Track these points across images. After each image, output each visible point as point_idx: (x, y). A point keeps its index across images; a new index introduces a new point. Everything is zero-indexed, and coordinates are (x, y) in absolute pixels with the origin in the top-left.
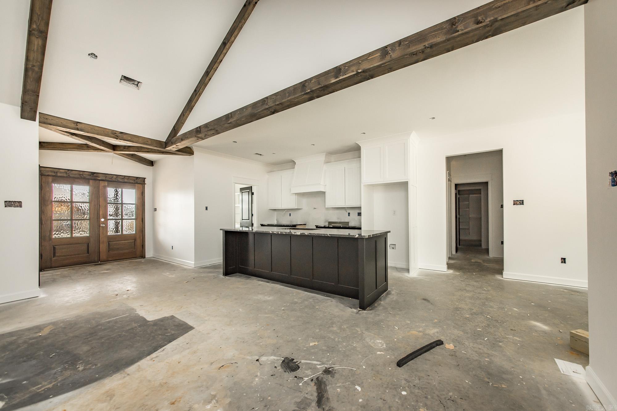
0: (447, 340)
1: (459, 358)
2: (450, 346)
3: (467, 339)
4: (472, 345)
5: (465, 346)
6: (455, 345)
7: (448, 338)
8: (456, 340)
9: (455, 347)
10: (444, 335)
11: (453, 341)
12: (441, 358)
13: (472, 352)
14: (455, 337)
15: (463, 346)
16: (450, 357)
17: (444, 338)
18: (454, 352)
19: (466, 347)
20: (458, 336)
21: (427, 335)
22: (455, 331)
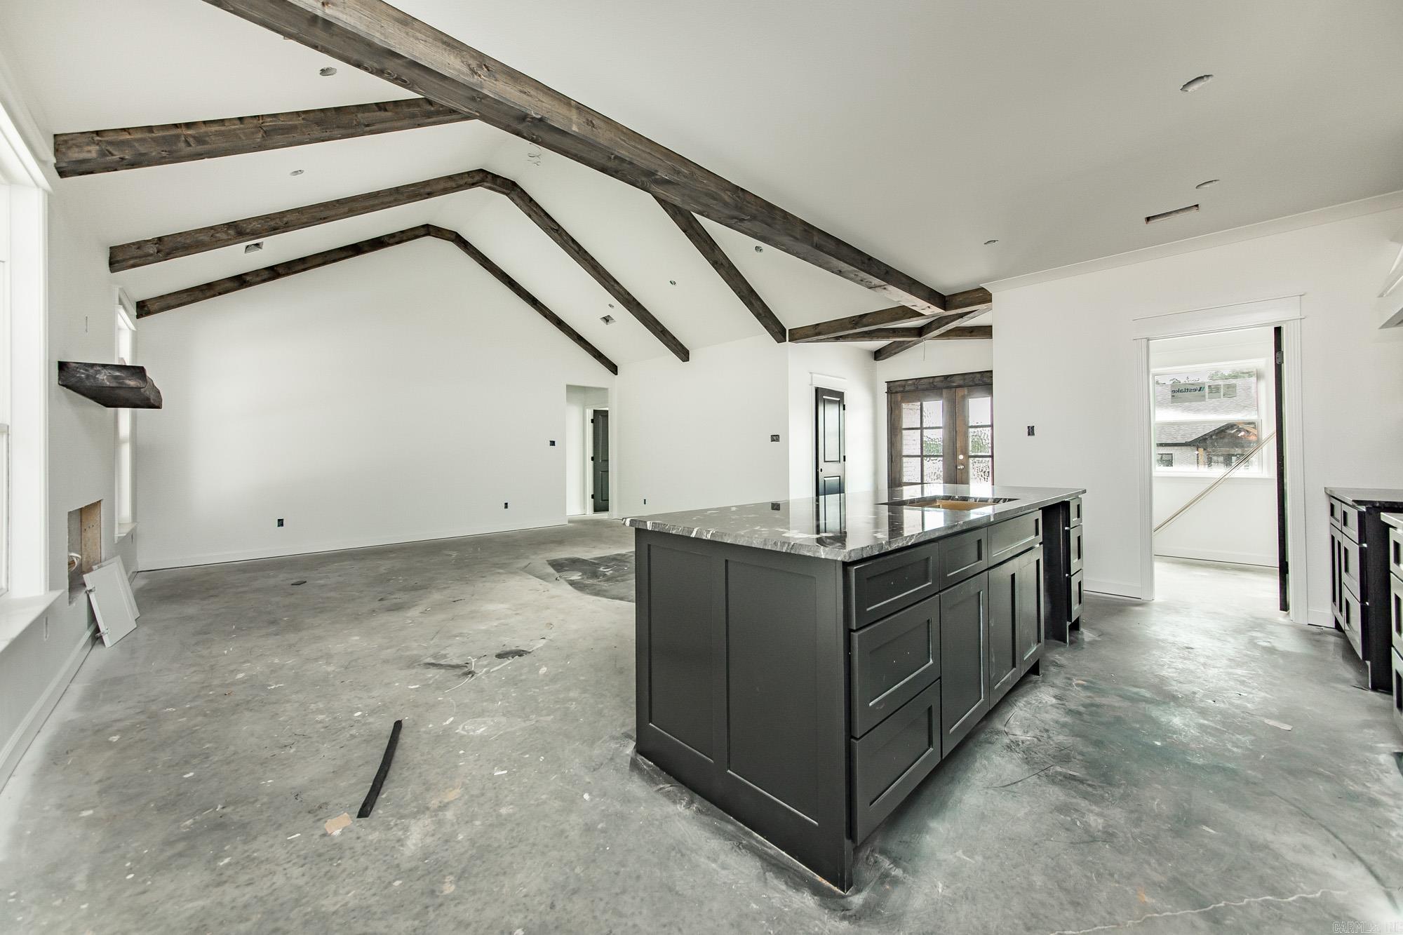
0: (358, 838)
1: (300, 812)
2: (339, 825)
3: (299, 888)
4: (275, 879)
5: (298, 856)
6: (326, 838)
7: (358, 846)
8: (331, 859)
9: (325, 835)
10: (376, 850)
11: (338, 847)
12: (342, 784)
13: (273, 852)
14: (341, 868)
15: (302, 853)
16: (322, 801)
17: (370, 837)
18: (319, 820)
19: (294, 856)
20: (331, 878)
21: (418, 812)
22: (355, 896)
